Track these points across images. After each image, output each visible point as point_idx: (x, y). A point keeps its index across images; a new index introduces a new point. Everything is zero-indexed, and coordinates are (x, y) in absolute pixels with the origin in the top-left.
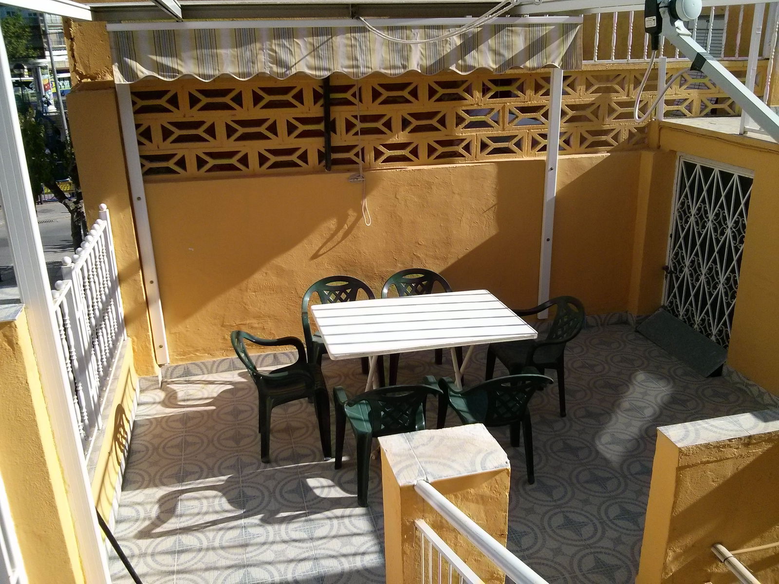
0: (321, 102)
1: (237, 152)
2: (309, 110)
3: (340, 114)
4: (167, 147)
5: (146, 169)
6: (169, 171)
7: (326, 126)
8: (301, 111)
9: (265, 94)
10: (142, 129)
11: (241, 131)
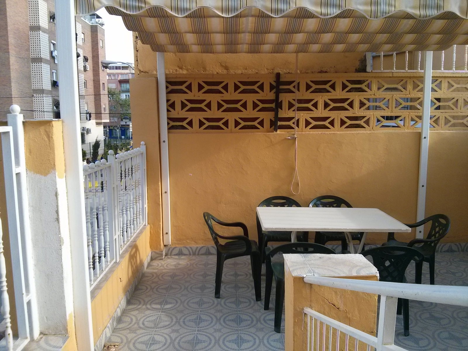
0: (274, 90)
1: (222, 119)
2: (267, 95)
3: (285, 98)
4: (183, 114)
5: (170, 125)
6: (183, 127)
7: (276, 105)
8: (262, 96)
9: (241, 85)
10: (170, 102)
11: (226, 106)
